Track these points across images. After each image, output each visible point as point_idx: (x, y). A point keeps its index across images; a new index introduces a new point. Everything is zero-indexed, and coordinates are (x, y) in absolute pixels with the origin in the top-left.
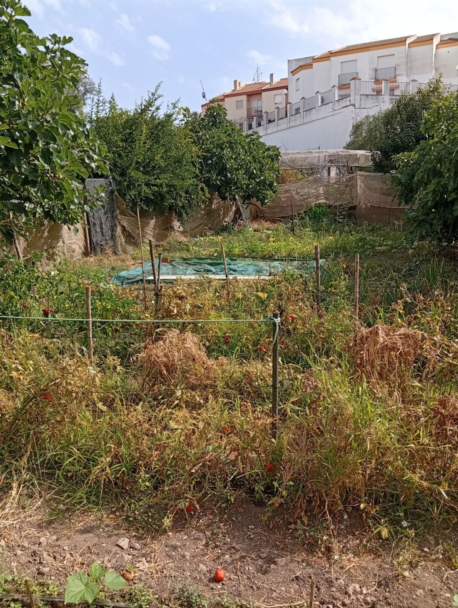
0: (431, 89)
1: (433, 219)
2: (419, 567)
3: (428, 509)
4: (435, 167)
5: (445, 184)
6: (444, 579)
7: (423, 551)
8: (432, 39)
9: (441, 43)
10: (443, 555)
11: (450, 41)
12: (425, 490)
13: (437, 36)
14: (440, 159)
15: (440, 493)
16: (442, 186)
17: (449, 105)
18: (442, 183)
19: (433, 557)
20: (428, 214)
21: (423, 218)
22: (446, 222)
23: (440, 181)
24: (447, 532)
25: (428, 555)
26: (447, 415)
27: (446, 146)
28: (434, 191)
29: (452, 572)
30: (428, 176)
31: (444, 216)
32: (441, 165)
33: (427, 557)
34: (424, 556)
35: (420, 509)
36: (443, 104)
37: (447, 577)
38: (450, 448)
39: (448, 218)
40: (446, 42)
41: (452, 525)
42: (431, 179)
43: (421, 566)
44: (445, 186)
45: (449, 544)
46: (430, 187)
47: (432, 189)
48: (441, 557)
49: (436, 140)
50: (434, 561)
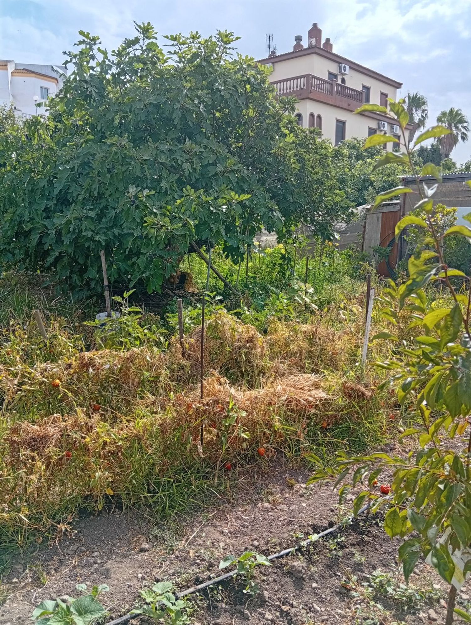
0: (4, 116)
1: (14, 248)
2: (8, 601)
3: (14, 540)
4: (10, 196)
5: (21, 213)
6: (32, 600)
7: (12, 583)
8: (6, 65)
9: (16, 71)
10: (32, 577)
11: (25, 72)
12: (7, 522)
13: (12, 63)
14: (14, 189)
15: (21, 519)
16: (18, 216)
17: (17, 135)
18: (18, 213)
19: (23, 584)
20: (9, 244)
21: (5, 247)
22: (27, 251)
23: (16, 211)
24: (34, 554)
25: (17, 585)
26: (20, 442)
27: (16, 175)
28: (11, 220)
29: (41, 590)
30: (4, 204)
31: (25, 246)
32: (16, 194)
33: (17, 587)
34: (14, 587)
35: (5, 542)
36: (11, 134)
37: (36, 597)
38: (25, 472)
39: (29, 247)
40: (22, 71)
41: (38, 546)
42: (7, 208)
43: (10, 599)
44: (21, 216)
45: (37, 565)
46: (7, 216)
47: (9, 218)
48: (30, 580)
49: (8, 168)
50: (23, 588)
